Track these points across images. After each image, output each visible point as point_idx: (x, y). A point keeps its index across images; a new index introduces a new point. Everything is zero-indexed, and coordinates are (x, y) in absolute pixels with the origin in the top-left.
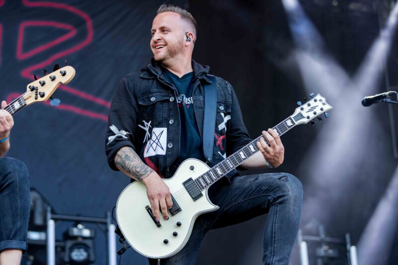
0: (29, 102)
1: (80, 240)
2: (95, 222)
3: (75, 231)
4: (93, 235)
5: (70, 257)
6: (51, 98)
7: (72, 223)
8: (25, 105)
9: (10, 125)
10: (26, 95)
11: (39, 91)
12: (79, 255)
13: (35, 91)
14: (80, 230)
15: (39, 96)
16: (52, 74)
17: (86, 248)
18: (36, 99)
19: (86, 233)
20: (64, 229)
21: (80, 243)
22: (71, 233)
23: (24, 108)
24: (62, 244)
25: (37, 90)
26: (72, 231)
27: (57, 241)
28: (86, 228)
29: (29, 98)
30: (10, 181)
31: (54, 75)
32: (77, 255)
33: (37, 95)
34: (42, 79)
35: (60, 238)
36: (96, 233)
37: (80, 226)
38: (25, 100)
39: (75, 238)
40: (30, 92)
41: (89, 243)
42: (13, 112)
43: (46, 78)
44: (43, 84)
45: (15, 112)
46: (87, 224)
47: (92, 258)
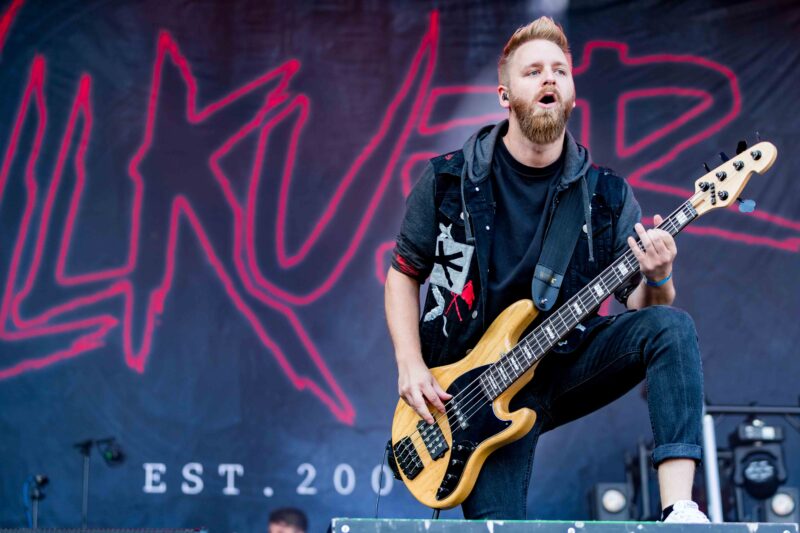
0: (701, 210)
1: (758, 445)
2: (782, 414)
3: (749, 432)
4: (780, 437)
5: (744, 475)
6: (739, 200)
7: (744, 418)
8: (696, 215)
9: (670, 252)
10: (694, 200)
11: (717, 190)
12: (759, 471)
13: (710, 190)
14: (759, 428)
15: (718, 198)
16: (737, 159)
17: (771, 459)
18: (714, 204)
19: (769, 433)
20: (731, 429)
21: (758, 451)
22: (742, 436)
23: (695, 220)
24: (728, 454)
25: (713, 188)
26: (744, 432)
27: (719, 450)
28: (768, 425)
29: (701, 203)
30: (665, 345)
31: (740, 159)
32: (755, 472)
33: (714, 196)
34: (720, 170)
35: (725, 444)
36: (784, 432)
37: (757, 423)
38: (695, 207)
39: (750, 442)
40: (701, 193)
41: (774, 449)
42: (677, 230)
43: (727, 167)
44: (723, 177)
45: (680, 230)
46: (769, 418)
47: (782, 475)
